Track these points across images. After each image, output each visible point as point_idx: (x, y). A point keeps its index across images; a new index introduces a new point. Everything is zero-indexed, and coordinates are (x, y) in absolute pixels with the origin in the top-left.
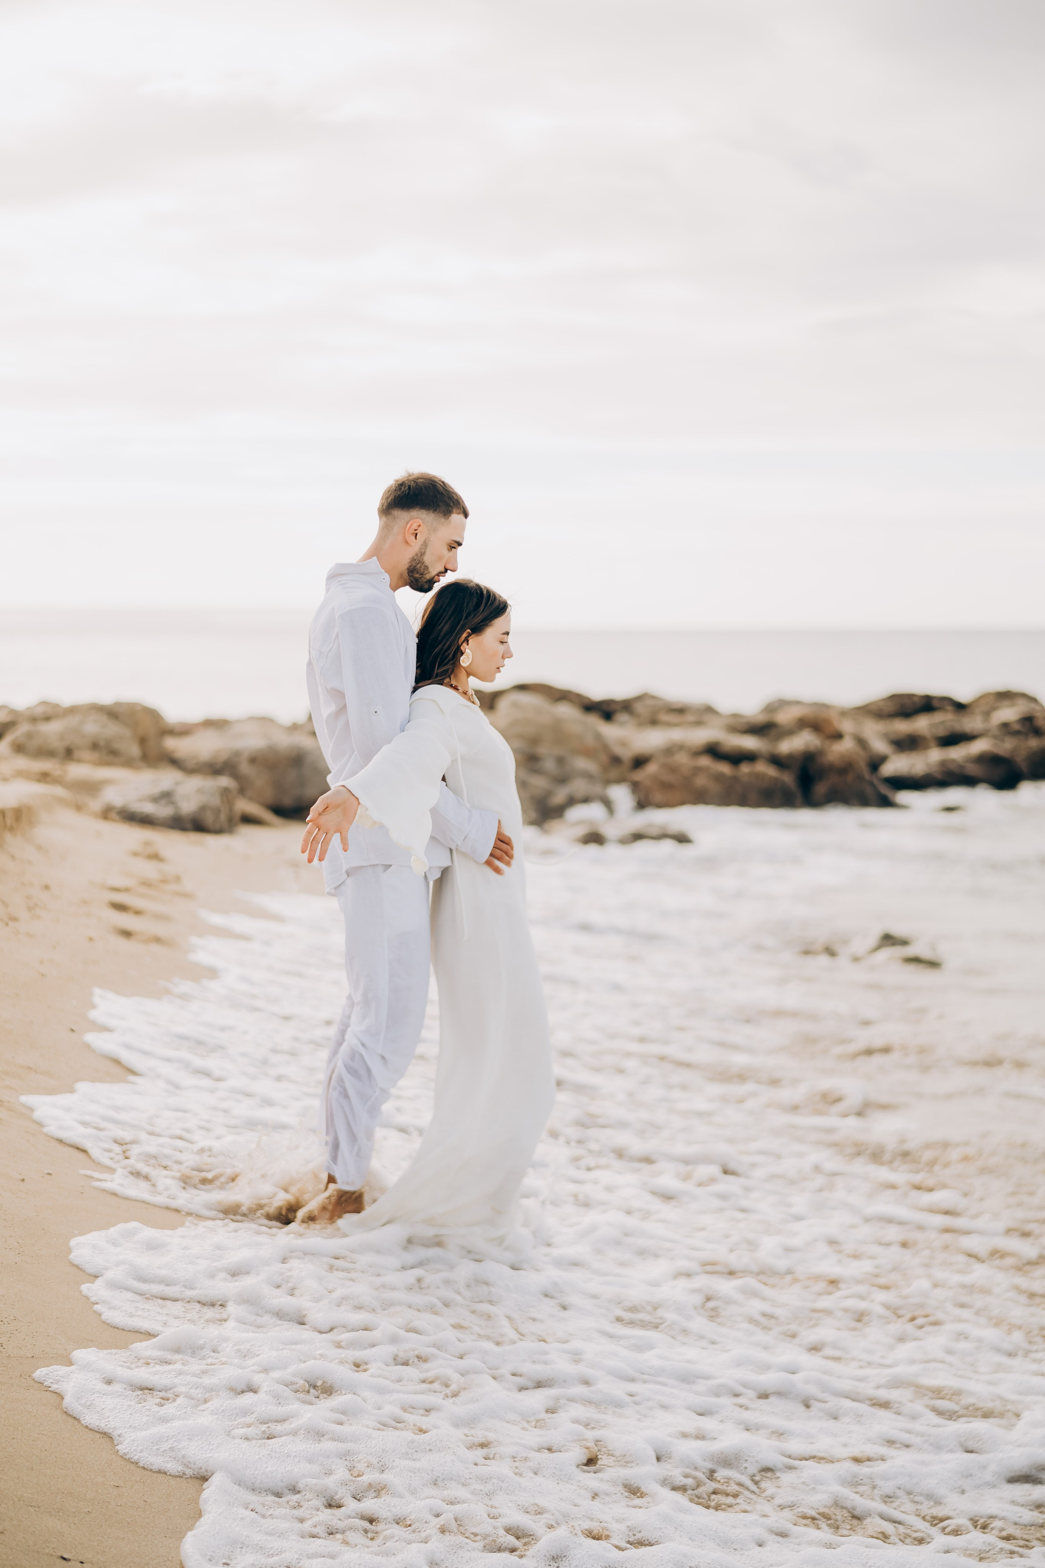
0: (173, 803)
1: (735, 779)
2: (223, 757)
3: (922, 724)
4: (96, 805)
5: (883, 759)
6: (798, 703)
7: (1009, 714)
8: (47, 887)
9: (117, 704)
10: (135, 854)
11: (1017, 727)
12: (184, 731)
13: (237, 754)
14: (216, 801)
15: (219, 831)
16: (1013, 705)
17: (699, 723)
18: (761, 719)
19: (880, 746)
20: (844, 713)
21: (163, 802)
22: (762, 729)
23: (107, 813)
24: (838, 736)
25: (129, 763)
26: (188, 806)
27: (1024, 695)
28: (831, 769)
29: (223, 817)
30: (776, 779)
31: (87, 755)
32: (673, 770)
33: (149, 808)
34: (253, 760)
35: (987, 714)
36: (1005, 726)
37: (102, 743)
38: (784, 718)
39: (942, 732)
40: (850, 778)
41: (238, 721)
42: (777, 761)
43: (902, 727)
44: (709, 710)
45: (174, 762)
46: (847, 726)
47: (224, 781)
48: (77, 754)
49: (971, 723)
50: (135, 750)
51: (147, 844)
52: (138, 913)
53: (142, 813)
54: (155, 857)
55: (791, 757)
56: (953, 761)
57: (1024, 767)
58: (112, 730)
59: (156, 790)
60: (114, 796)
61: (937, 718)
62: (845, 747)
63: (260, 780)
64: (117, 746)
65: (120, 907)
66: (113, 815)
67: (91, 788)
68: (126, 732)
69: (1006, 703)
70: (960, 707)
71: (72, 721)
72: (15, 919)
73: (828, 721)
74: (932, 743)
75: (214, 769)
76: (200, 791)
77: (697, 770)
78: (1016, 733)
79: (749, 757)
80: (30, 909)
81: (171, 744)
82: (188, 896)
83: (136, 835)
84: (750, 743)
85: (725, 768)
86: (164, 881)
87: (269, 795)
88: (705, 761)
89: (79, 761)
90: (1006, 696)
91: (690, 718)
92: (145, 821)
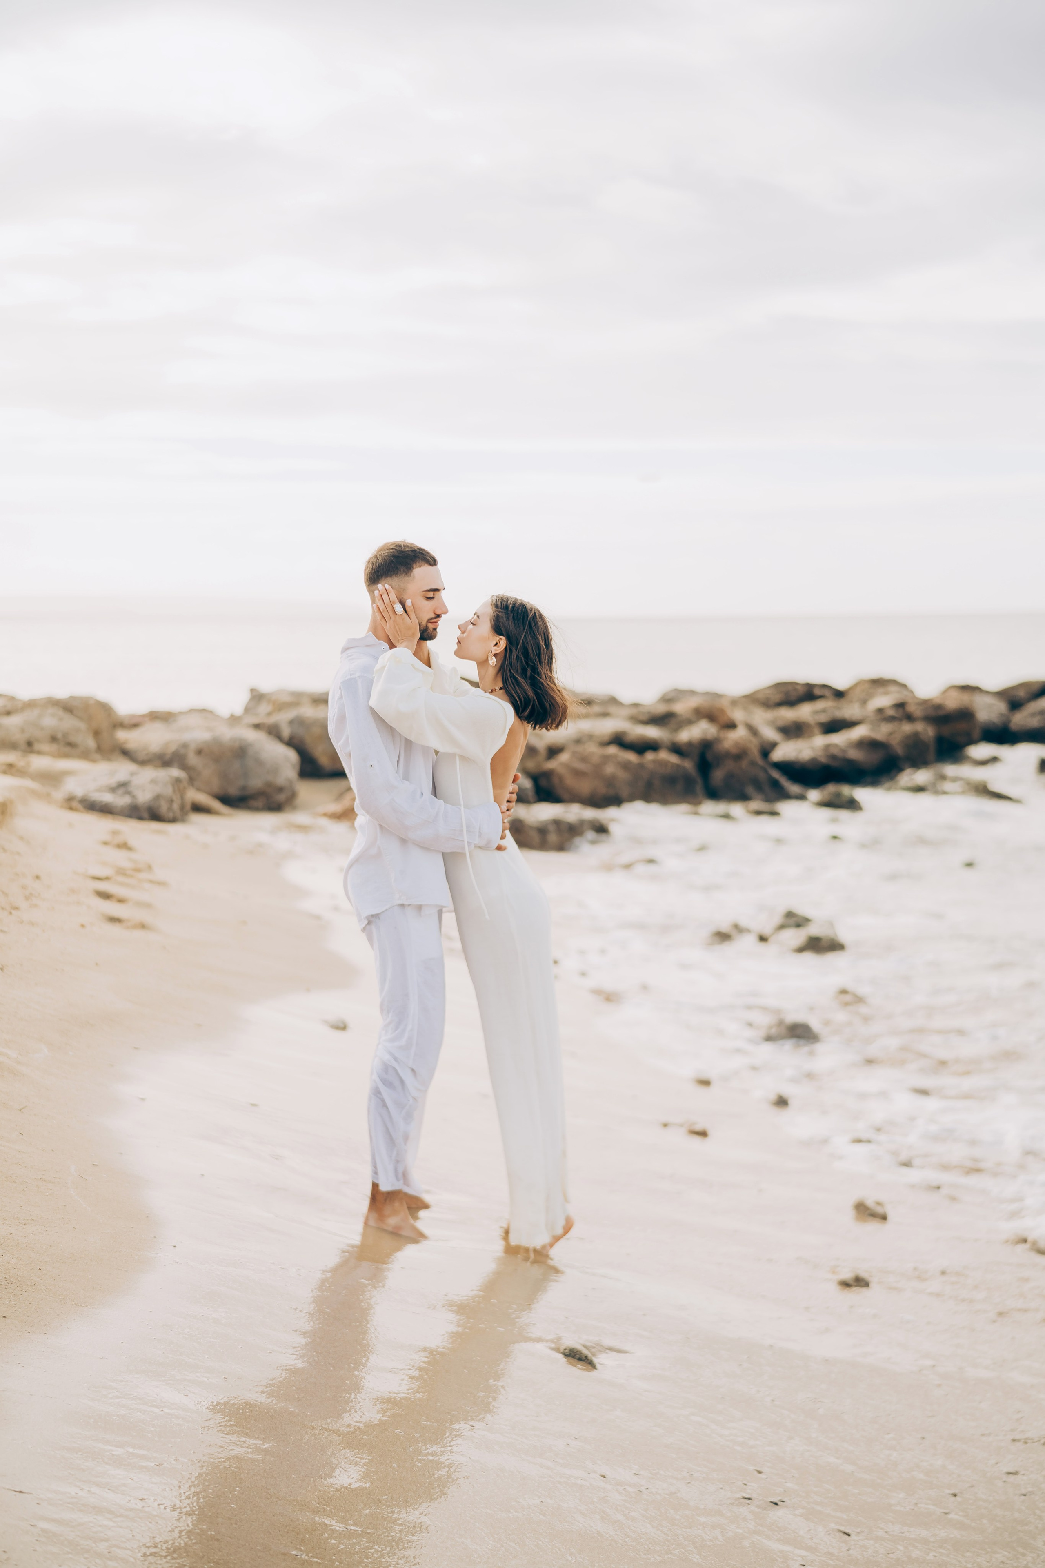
0: (129, 793)
1: (641, 766)
2: (173, 748)
3: (805, 712)
4: (59, 795)
5: (774, 745)
6: (692, 693)
7: (884, 700)
8: (38, 877)
9: (72, 698)
10: (106, 843)
11: (891, 712)
12: (134, 724)
13: (185, 746)
14: (169, 791)
15: (173, 820)
16: (886, 693)
17: (605, 715)
18: (661, 709)
19: (770, 734)
20: (735, 702)
21: (121, 791)
22: (661, 719)
23: (72, 803)
24: (731, 726)
25: (85, 755)
26: (144, 797)
27: (894, 682)
28: (727, 755)
29: (176, 806)
30: (678, 766)
31: (46, 747)
32: (584, 759)
33: (107, 798)
34: (199, 752)
35: (864, 702)
36: (880, 711)
37: (59, 736)
38: (681, 708)
39: (824, 718)
40: (744, 764)
41: (181, 713)
42: (677, 749)
43: (788, 714)
44: (613, 701)
45: (126, 753)
46: (738, 715)
47: (175, 772)
48: (37, 747)
49: (849, 711)
50: (91, 743)
51: (115, 833)
52: (121, 901)
53: (101, 802)
54: (124, 846)
55: (690, 744)
56: (836, 746)
57: (900, 751)
58: (68, 723)
59: (113, 781)
60: (75, 786)
61: (820, 705)
62: (739, 734)
63: (208, 771)
64: (72, 739)
65: (105, 896)
66: (75, 804)
67: (52, 779)
68: (82, 726)
69: (881, 690)
70: (839, 695)
71: (31, 715)
72: (16, 908)
73: (722, 711)
74: (817, 730)
75: (164, 760)
76: (153, 781)
77: (606, 759)
78: (891, 719)
79: (651, 746)
80: (27, 898)
81: (122, 735)
82: (161, 884)
83: (103, 825)
84: (652, 732)
85: (631, 757)
86: (138, 870)
87: (216, 785)
88: (613, 750)
89: (39, 753)
90: (879, 683)
91: (596, 709)
92: (105, 810)
